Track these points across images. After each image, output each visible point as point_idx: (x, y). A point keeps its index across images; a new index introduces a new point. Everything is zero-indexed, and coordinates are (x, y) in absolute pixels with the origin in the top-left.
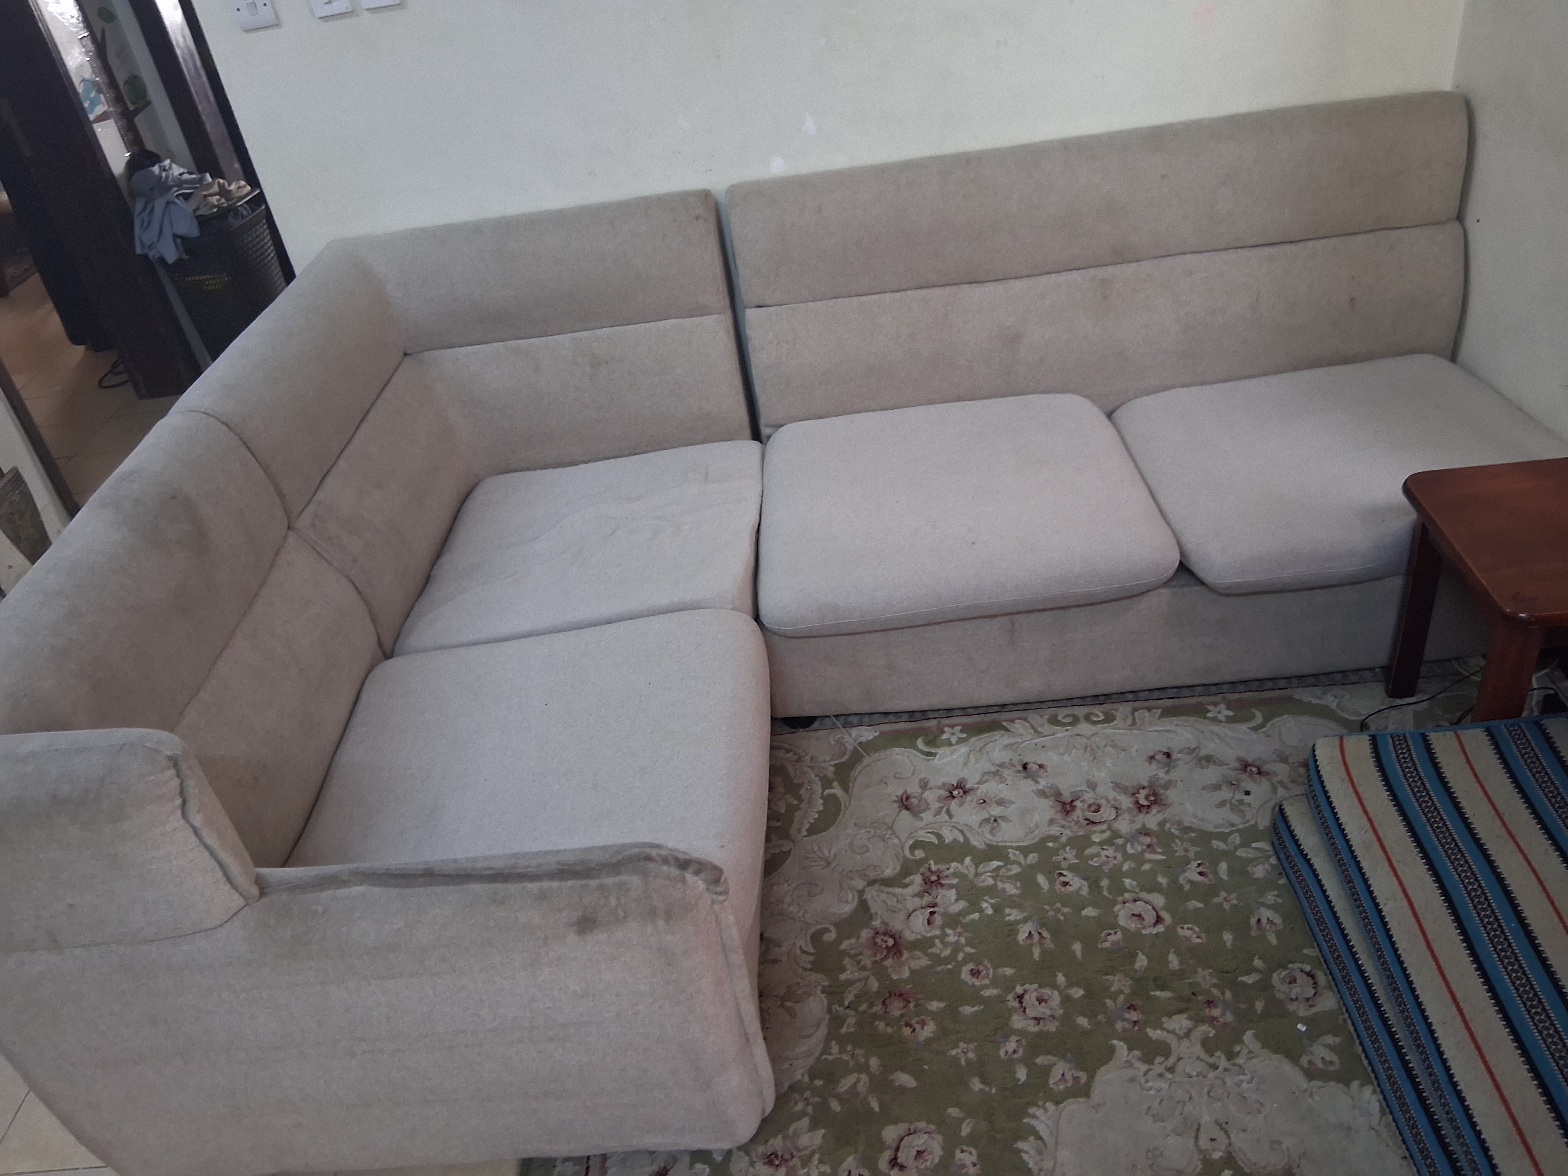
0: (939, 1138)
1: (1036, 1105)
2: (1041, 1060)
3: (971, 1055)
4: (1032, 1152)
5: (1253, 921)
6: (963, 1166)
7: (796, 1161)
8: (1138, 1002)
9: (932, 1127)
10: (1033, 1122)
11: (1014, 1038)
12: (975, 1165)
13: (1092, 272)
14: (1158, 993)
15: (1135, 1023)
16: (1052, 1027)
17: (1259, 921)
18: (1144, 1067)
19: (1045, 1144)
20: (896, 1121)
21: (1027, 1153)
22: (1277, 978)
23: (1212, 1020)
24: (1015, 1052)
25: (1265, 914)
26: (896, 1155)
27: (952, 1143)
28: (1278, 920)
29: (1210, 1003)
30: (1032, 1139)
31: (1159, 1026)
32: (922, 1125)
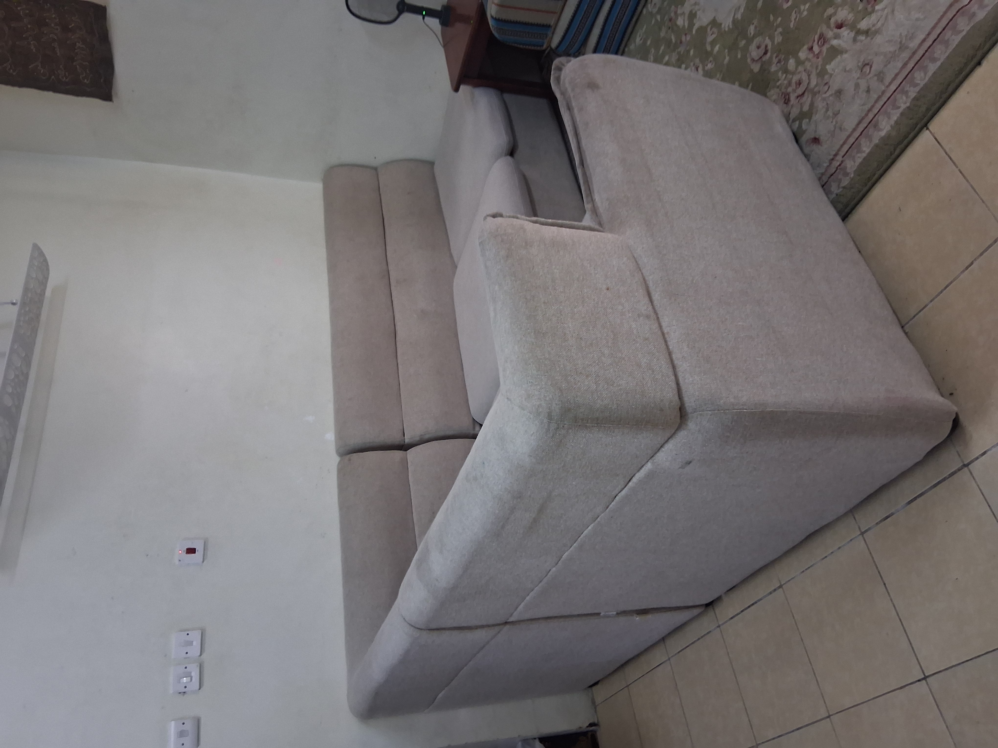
0: (750, 48)
1: (725, 30)
2: (709, 48)
3: (718, 75)
4: (740, 11)
5: (641, 42)
6: (756, 27)
7: (783, 90)
8: (679, 42)
9: (748, 55)
10: (731, 24)
11: (706, 68)
12: (753, 24)
13: (392, 288)
14: (674, 41)
15: (686, 35)
16: (697, 61)
17: (641, 39)
18: (698, 13)
19: (735, 10)
20: (752, 71)
21: (741, 12)
22: (655, 11)
23: (676, 13)
24: (711, 62)
25: (638, 40)
26: (763, 55)
27: (750, 41)
28: (639, 34)
29: (670, 20)
30: (736, 17)
31: (684, 26)
32: (749, 60)
